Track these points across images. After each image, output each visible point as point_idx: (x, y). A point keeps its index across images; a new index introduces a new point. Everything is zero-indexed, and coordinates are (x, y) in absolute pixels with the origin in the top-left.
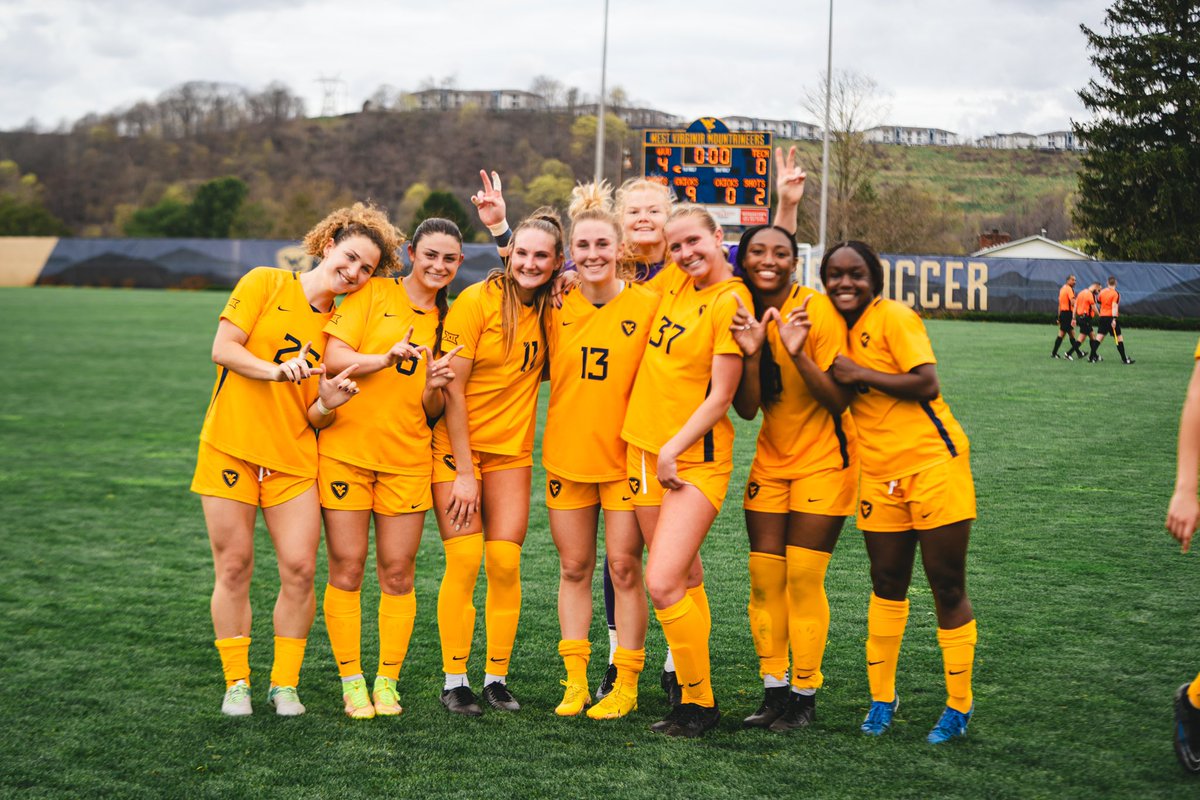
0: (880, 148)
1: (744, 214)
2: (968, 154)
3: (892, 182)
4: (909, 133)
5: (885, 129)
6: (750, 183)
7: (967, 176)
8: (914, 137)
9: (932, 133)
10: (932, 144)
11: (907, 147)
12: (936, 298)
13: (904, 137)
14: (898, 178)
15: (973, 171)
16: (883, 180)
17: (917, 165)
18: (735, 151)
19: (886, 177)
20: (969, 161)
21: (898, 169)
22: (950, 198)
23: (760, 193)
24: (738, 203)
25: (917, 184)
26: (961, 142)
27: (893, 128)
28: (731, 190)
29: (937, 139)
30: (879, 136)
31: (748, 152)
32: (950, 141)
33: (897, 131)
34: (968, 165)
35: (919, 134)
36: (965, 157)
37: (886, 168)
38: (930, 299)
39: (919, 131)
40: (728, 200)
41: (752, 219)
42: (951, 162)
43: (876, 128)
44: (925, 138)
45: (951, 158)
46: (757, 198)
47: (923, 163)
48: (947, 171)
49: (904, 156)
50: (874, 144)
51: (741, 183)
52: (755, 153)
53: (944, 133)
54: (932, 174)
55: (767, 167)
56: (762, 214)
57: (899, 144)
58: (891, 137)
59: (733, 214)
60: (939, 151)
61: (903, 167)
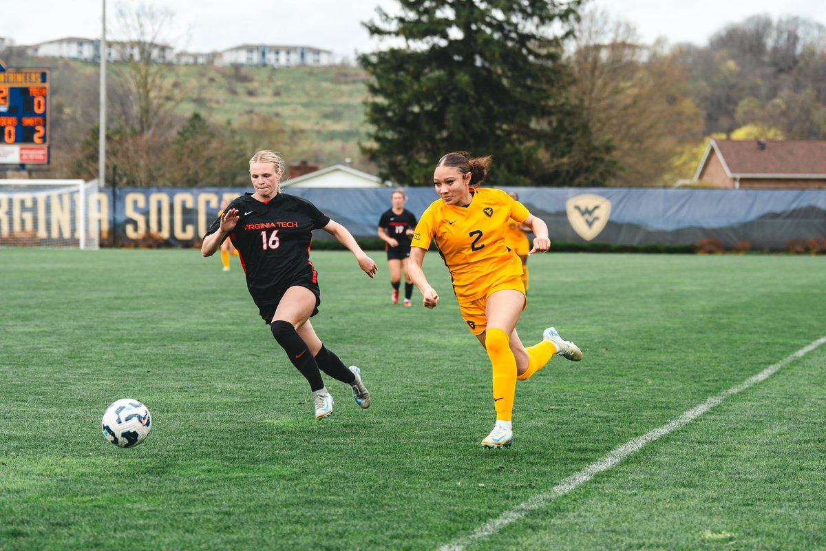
0: (243, 71)
1: (25, 152)
2: (345, 75)
3: (257, 110)
4: (277, 53)
5: (250, 49)
6: (28, 121)
7: (344, 100)
8: (283, 57)
9: (303, 52)
10: (303, 65)
11: (274, 70)
12: (190, 229)
13: (271, 57)
14: (262, 104)
15: (351, 94)
16: (247, 108)
17: (287, 89)
18: (12, 90)
19: (250, 104)
20: (346, 83)
21: (264, 94)
22: (324, 126)
23: (39, 131)
24: (17, 141)
25: (285, 111)
26: (338, 61)
27: (257, 48)
28: (10, 129)
29: (310, 59)
30: (242, 57)
31: (25, 91)
32: (324, 60)
33: (263, 50)
34: (345, 88)
35: (288, 53)
36: (342, 79)
37: (251, 93)
38: (184, 230)
39: (289, 50)
40: (6, 138)
41: (31, 157)
42: (326, 85)
43: (239, 49)
44: (295, 58)
45: (326, 80)
46: (36, 137)
47: (293, 86)
48: (320, 95)
49: (270, 79)
50: (237, 67)
51: (20, 122)
52: (33, 91)
53: (317, 52)
54: (304, 99)
55: (45, 104)
56: (42, 152)
57: (265, 65)
58: (256, 57)
59: (12, 152)
60: (312, 72)
61: (270, 91)
